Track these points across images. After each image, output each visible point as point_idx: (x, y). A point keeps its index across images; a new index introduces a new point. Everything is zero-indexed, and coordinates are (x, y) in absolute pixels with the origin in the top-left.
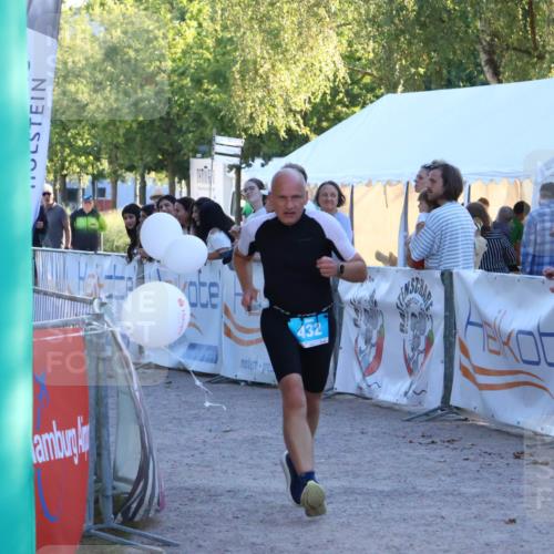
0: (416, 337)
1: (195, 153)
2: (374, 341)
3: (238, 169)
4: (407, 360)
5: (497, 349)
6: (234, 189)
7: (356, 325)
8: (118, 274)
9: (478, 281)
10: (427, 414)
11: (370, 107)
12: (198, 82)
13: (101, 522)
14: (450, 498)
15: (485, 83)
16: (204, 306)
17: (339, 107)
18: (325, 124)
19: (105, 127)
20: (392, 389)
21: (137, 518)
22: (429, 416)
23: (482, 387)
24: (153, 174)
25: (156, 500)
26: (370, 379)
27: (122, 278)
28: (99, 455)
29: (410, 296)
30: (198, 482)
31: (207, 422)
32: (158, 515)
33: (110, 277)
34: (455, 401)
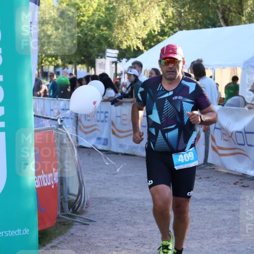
1: (97, 56)
3: (116, 63)
5: (227, 139)
6: (114, 72)
8: (67, 108)
9: (219, 110)
11: (171, 37)
12: (98, 26)
13: (63, 212)
14: (208, 201)
15: (221, 26)
16: (102, 121)
17: (159, 37)
18: (153, 44)
21: (78, 210)
22: (199, 167)
23: (221, 155)
24: (80, 66)
25: (86, 203)
27: (68, 110)
28: (62, 184)
30: (103, 195)
31: (106, 171)
32: (87, 209)
33: (63, 109)
34: (209, 161)
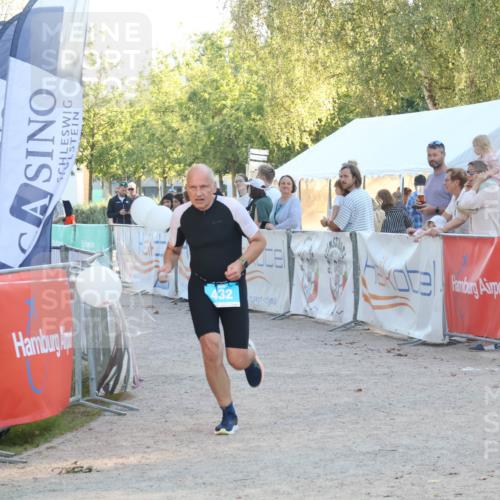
0: (337, 276)
2: (313, 280)
4: (332, 292)
7: (303, 269)
8: (162, 240)
9: (371, 238)
10: (343, 326)
12: (248, 114)
19: (189, 145)
20: (324, 311)
22: (346, 327)
23: (375, 308)
26: (312, 305)
27: (164, 242)
29: (332, 249)
33: (157, 242)
34: (359, 318)
